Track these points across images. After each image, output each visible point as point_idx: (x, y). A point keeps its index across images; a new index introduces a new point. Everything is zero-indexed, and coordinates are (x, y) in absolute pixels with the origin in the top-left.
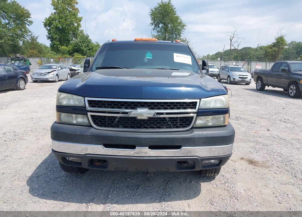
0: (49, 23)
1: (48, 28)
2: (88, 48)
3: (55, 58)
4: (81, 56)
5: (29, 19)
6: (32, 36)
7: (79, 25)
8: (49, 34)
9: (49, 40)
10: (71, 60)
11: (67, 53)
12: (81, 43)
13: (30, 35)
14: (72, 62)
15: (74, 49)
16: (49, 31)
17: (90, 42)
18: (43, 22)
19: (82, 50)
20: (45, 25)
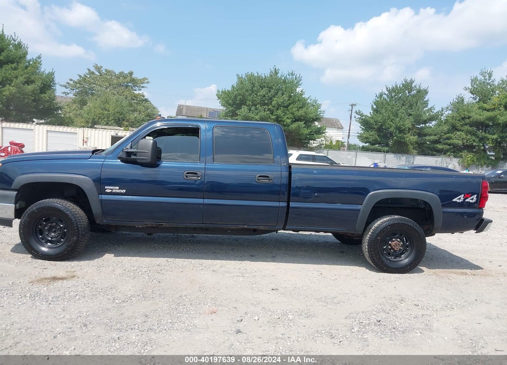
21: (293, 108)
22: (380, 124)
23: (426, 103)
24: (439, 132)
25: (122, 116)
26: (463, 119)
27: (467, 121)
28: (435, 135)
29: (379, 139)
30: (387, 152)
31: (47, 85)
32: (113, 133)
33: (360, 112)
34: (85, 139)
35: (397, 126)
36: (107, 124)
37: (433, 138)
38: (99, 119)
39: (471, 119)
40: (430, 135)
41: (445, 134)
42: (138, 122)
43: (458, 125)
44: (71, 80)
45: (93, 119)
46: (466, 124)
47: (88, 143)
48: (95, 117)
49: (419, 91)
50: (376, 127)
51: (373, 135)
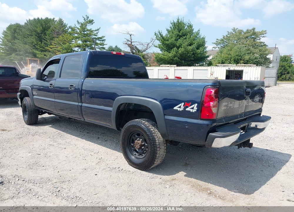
25: (240, 57)
31: (201, 44)
32: (227, 68)
34: (212, 73)
36: (230, 63)
38: (225, 61)
42: (252, 60)
44: (217, 39)
45: (222, 61)
47: (213, 75)
48: (223, 59)
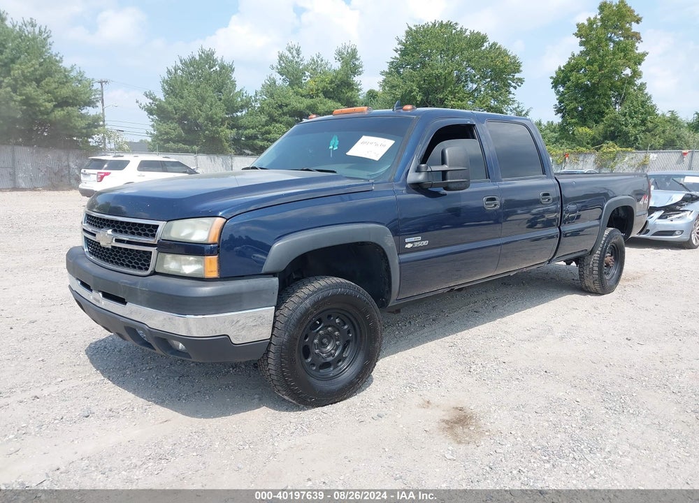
0: (564, 77)
1: (561, 89)
2: (643, 128)
3: (556, 155)
4: (619, 149)
5: (517, 75)
6: (518, 110)
7: (636, 74)
8: (561, 102)
9: (560, 115)
10: (591, 159)
11: (588, 143)
12: (625, 116)
13: (515, 109)
14: (595, 162)
15: (606, 133)
16: (561, 95)
17: (651, 111)
18: (551, 78)
19: (626, 134)
20: (556, 84)
21: (50, 83)
22: (184, 112)
23: (233, 84)
24: (257, 124)
26: (281, 106)
27: (285, 109)
28: (253, 128)
29: (183, 134)
30: (199, 152)
33: (151, 94)
35: (207, 115)
37: (250, 132)
39: (289, 107)
40: (246, 128)
41: (263, 126)
43: (276, 113)
46: (284, 114)
49: (223, 67)
50: (176, 116)
51: (174, 129)
